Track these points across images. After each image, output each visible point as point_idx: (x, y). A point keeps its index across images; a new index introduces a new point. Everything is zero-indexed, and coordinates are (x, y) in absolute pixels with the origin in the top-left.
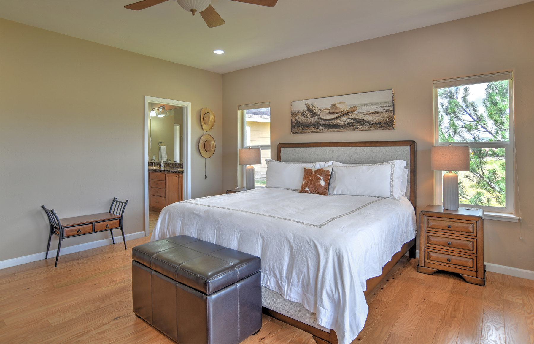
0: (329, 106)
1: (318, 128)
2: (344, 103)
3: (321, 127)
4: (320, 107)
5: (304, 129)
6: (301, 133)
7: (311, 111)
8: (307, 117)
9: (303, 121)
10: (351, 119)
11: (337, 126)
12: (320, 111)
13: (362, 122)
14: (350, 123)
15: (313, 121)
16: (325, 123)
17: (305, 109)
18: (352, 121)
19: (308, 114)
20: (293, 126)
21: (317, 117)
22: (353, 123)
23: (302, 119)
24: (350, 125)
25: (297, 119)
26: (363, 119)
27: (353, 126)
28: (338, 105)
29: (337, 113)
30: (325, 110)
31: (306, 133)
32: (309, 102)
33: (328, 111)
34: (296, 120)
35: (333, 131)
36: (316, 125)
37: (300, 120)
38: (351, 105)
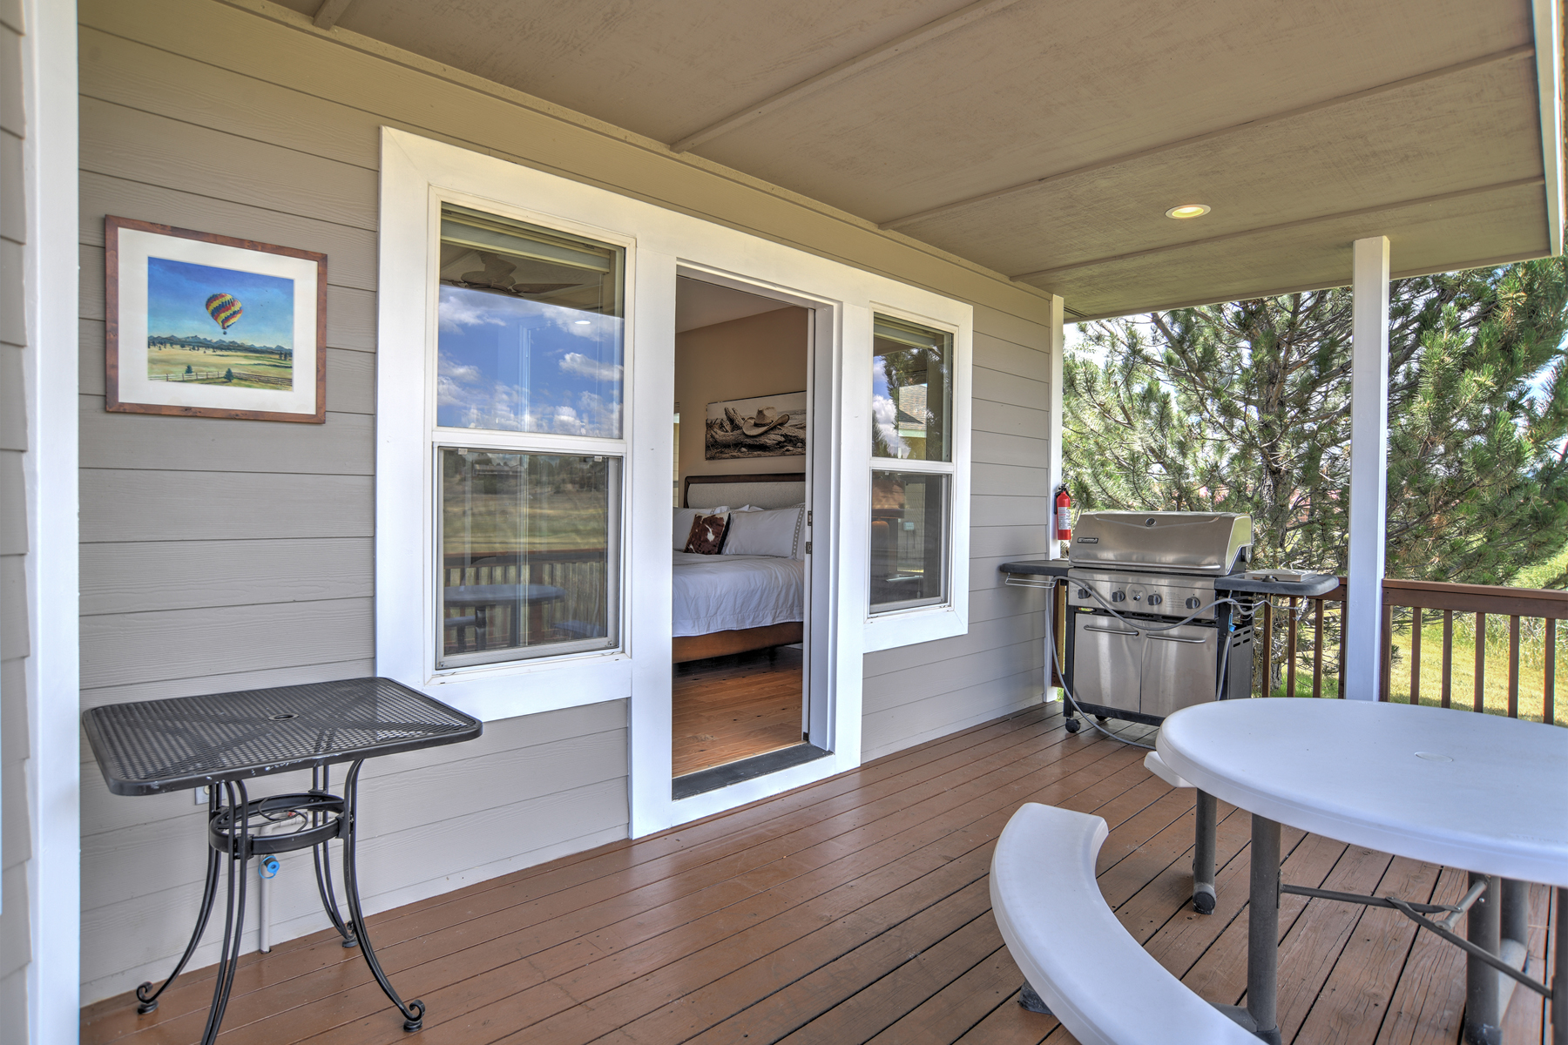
0: (754, 414)
1: (739, 451)
2: (773, 408)
3: (743, 449)
4: (743, 415)
5: (722, 452)
6: (718, 459)
7: (732, 421)
8: (727, 431)
9: (721, 438)
10: (781, 435)
11: (764, 448)
12: (743, 422)
13: (794, 441)
14: (780, 442)
15: (733, 438)
16: (749, 441)
17: (724, 417)
18: (783, 439)
19: (728, 426)
20: (708, 448)
21: (739, 432)
22: (784, 442)
23: (720, 435)
24: (780, 445)
25: (714, 434)
26: (795, 437)
27: (783, 447)
28: (766, 412)
29: (764, 425)
30: (750, 420)
31: (724, 458)
32: (730, 405)
33: (753, 422)
34: (712, 436)
35: (759, 456)
36: (737, 445)
37: (717, 436)
38: (781, 413)
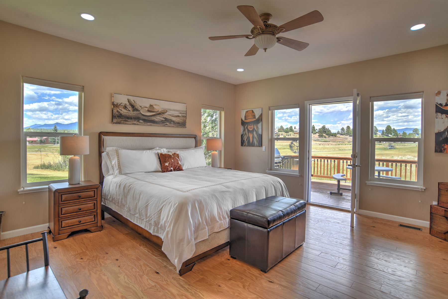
0: (148, 106)
1: (138, 121)
2: (158, 105)
3: (141, 121)
4: (140, 105)
5: (126, 121)
6: (123, 124)
7: (133, 106)
8: (129, 111)
9: (125, 114)
10: (163, 118)
11: (153, 122)
12: (140, 108)
13: (170, 121)
14: (162, 121)
15: (134, 114)
16: (144, 118)
17: (128, 104)
18: (164, 119)
19: (130, 109)
20: (113, 117)
21: (137, 112)
22: (165, 121)
23: (124, 112)
24: (162, 122)
25: (119, 110)
26: (170, 119)
27: (164, 123)
28: (154, 106)
29: (154, 112)
30: (145, 108)
31: (127, 124)
32: (132, 99)
33: (147, 109)
34: (118, 111)
35: (150, 125)
36: (137, 119)
37: (121, 112)
38: (164, 108)
